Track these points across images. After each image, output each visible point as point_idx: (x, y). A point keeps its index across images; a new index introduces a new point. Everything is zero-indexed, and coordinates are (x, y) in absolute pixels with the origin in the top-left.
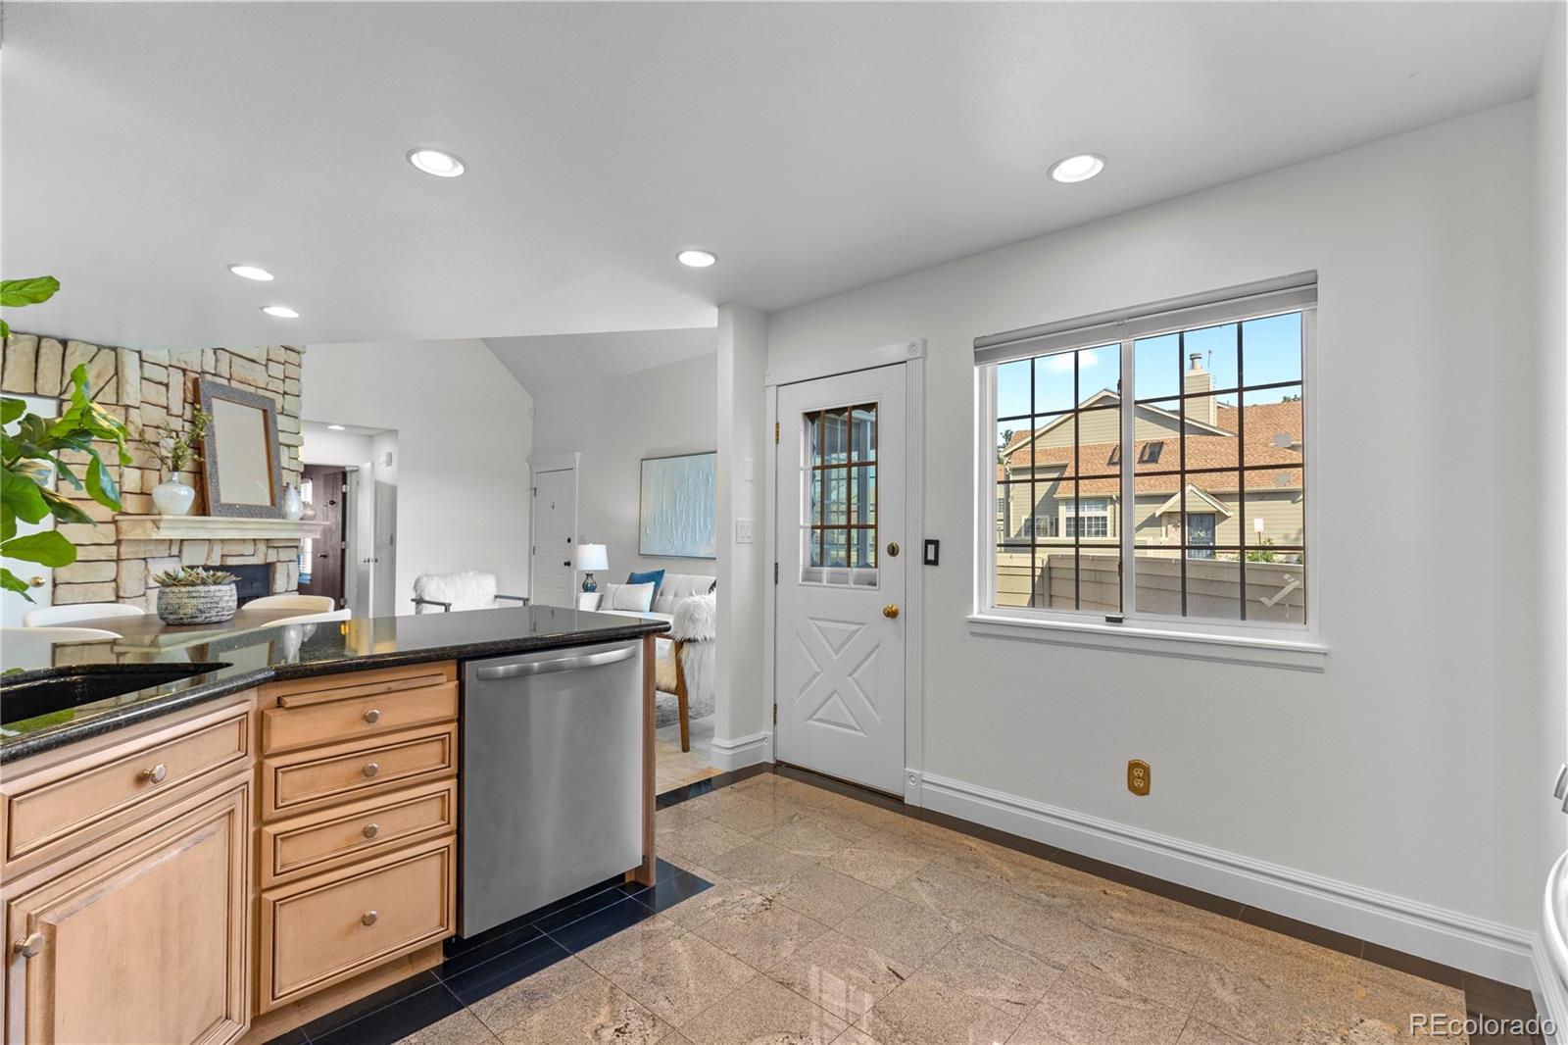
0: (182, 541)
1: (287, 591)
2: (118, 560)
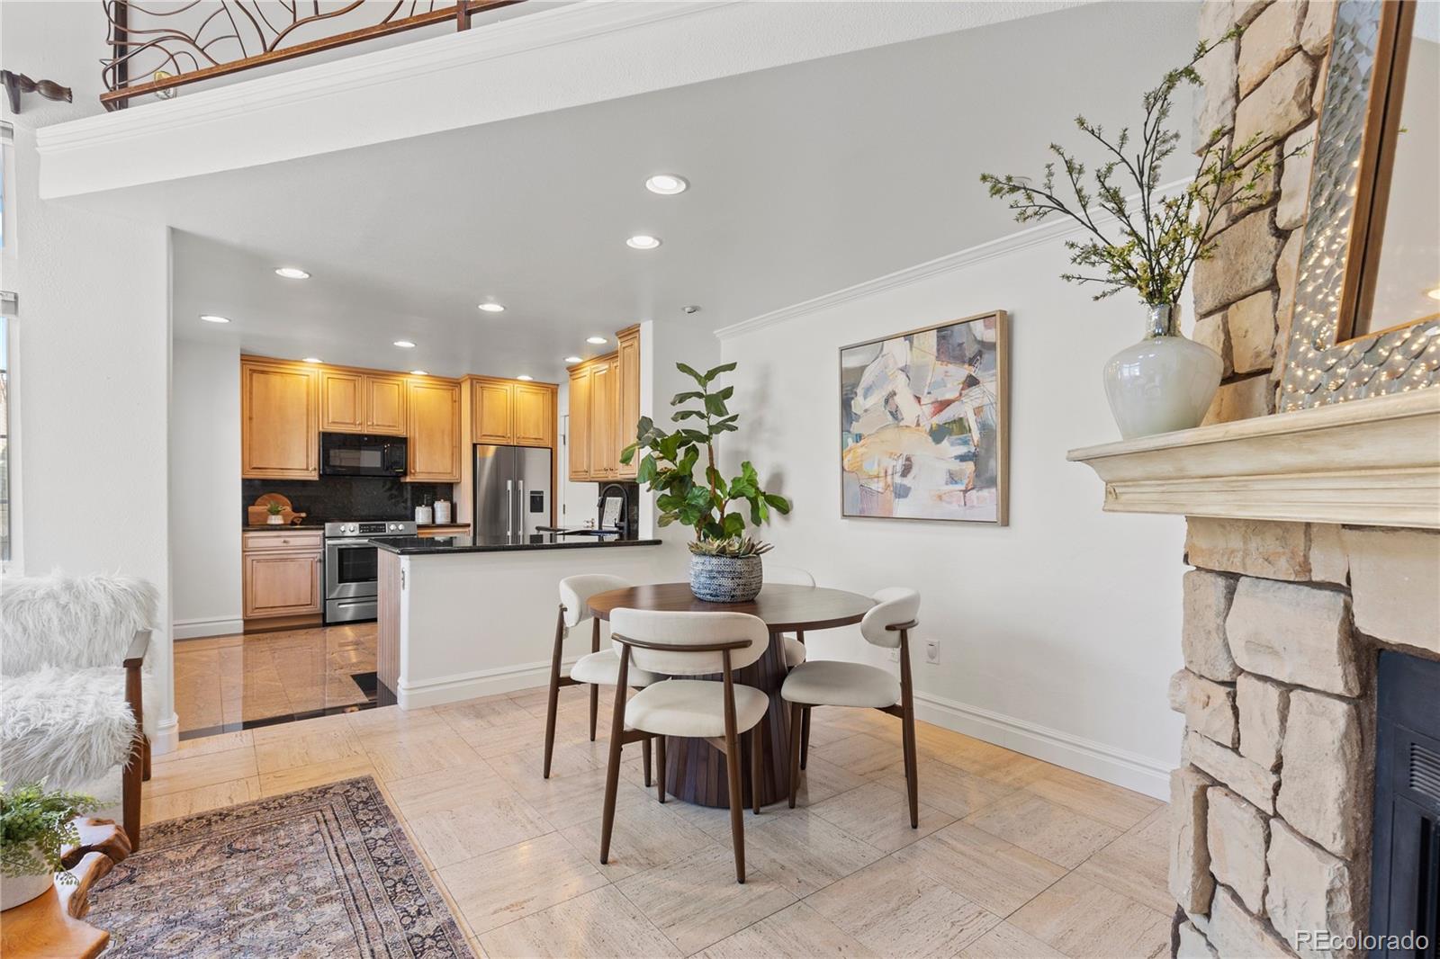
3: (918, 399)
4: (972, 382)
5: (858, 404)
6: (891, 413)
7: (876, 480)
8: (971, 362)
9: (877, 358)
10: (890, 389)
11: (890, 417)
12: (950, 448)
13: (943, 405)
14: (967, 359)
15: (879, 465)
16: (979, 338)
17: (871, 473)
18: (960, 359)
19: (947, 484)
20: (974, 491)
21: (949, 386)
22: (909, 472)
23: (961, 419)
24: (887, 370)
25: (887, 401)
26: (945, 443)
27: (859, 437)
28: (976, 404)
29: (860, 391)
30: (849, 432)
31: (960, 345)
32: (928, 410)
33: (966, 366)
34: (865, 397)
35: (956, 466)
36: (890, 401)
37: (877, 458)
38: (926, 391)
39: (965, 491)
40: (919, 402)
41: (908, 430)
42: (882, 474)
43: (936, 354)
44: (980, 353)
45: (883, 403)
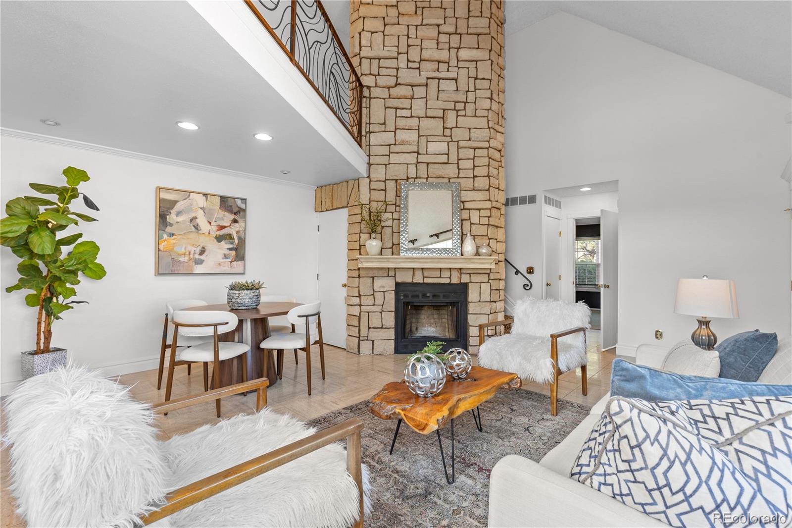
0: (395, 268)
1: (480, 301)
2: (359, 277)
3: (210, 223)
4: (235, 221)
5: (172, 218)
6: (194, 226)
7: (183, 256)
8: (235, 214)
9: (186, 199)
10: (193, 215)
11: (193, 228)
12: (225, 245)
13: (222, 228)
14: (233, 212)
15: (185, 249)
16: (239, 206)
17: (180, 253)
18: (231, 212)
19: (223, 259)
20: (235, 262)
21: (225, 220)
22: (203, 253)
23: (230, 234)
24: (192, 207)
25: (191, 220)
26: (223, 242)
27: (171, 235)
28: (237, 230)
29: (173, 212)
30: (164, 231)
31: (231, 206)
32: (214, 228)
33: (233, 215)
34: (177, 216)
35: (228, 252)
36: (194, 220)
37: (183, 246)
38: (214, 221)
39: (231, 262)
40: (210, 224)
41: (204, 235)
42: (187, 253)
43: (219, 206)
44: (239, 211)
45: (189, 221)
